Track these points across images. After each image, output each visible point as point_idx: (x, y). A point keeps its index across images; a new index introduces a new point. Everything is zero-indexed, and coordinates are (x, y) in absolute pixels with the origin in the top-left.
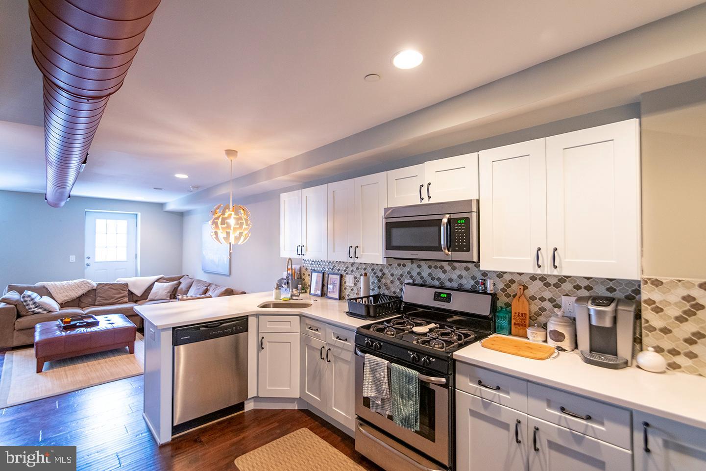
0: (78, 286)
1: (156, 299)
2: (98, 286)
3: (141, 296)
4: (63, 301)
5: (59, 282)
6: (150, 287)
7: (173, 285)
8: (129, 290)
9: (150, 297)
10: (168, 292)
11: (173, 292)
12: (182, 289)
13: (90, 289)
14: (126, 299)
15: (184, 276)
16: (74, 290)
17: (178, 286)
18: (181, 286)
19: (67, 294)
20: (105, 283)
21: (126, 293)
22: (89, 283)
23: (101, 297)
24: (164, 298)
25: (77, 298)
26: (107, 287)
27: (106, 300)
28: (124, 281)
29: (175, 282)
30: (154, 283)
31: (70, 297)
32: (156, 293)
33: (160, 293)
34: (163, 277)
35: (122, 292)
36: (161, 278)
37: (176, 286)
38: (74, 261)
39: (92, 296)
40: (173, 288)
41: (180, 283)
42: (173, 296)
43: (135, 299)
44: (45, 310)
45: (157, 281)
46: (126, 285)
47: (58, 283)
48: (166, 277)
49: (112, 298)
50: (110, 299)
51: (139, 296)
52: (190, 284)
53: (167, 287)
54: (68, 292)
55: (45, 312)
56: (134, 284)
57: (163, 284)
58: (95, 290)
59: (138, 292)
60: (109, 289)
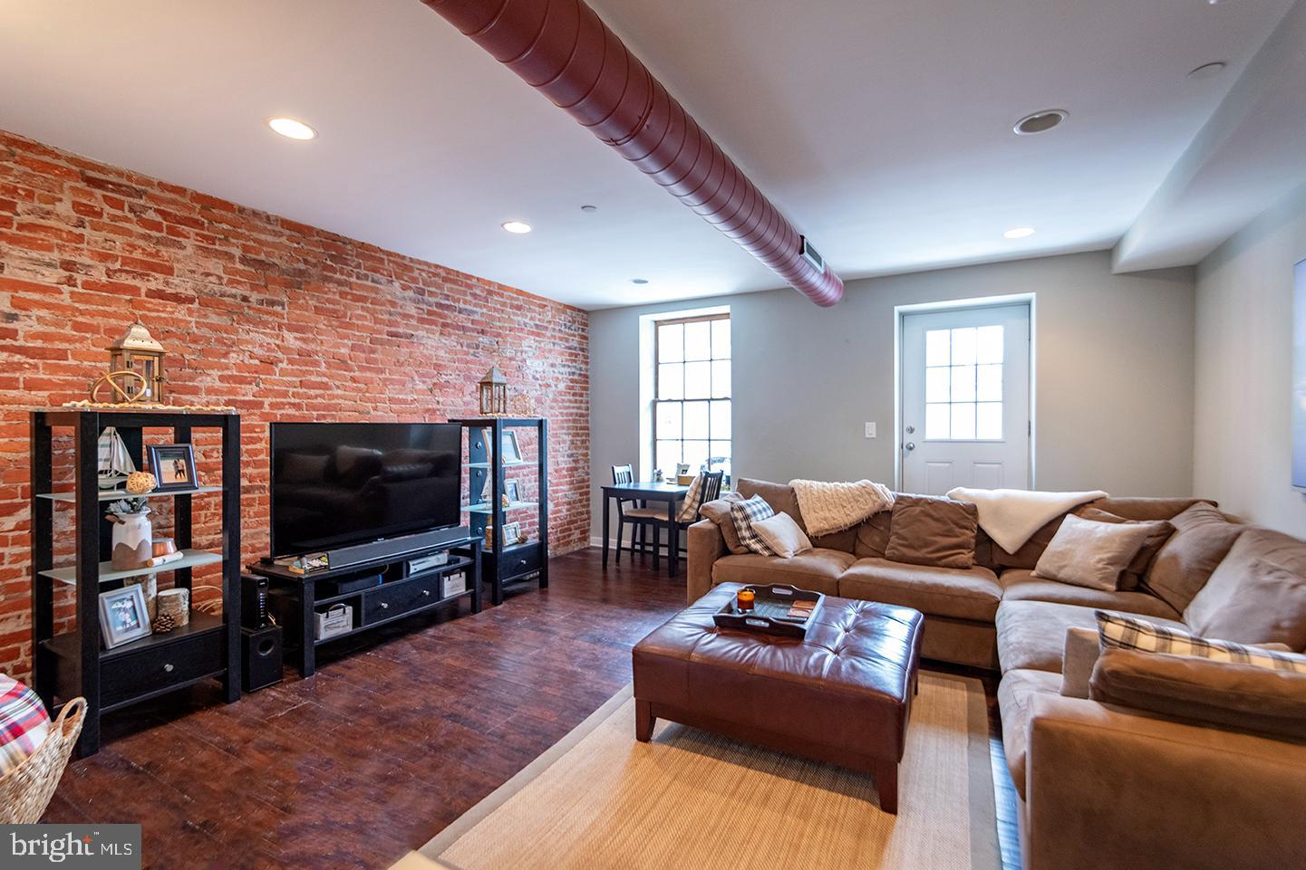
0: (854, 498)
1: (1062, 575)
2: (896, 503)
3: (1017, 553)
4: (817, 532)
5: (819, 483)
6: (1048, 529)
7: (1140, 534)
8: (979, 528)
9: (1044, 563)
10: (1112, 562)
11: (1133, 562)
12: (1174, 558)
13: (876, 508)
14: (967, 556)
15: (1194, 502)
16: (844, 507)
17: (1162, 544)
18: (1175, 546)
19: (828, 515)
20: (913, 495)
21: (969, 535)
22: (876, 494)
23: (900, 536)
24: (1093, 579)
25: (851, 528)
26: (918, 509)
27: (910, 546)
28: (967, 496)
29: (1144, 525)
30: (1063, 516)
31: (833, 522)
32: (1062, 555)
33: (1077, 559)
34: (1103, 498)
35: (957, 530)
36: (1092, 502)
37: (1149, 542)
38: (874, 435)
39: (882, 528)
40: (1136, 548)
41: (1168, 533)
42: (1132, 580)
43: (997, 561)
44: (767, 548)
45: (1077, 509)
46: (972, 511)
47: (816, 485)
48: (1113, 498)
49: (927, 544)
50: (921, 547)
51: (1011, 552)
52: (1218, 545)
53: (1109, 539)
54: (829, 510)
55: (766, 553)
56: (998, 509)
57: (1092, 524)
58: (889, 513)
59: (1008, 538)
60: (923, 518)
